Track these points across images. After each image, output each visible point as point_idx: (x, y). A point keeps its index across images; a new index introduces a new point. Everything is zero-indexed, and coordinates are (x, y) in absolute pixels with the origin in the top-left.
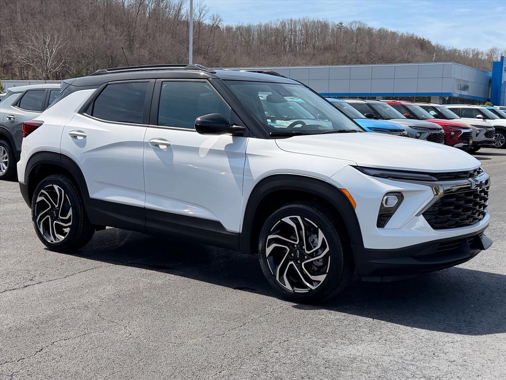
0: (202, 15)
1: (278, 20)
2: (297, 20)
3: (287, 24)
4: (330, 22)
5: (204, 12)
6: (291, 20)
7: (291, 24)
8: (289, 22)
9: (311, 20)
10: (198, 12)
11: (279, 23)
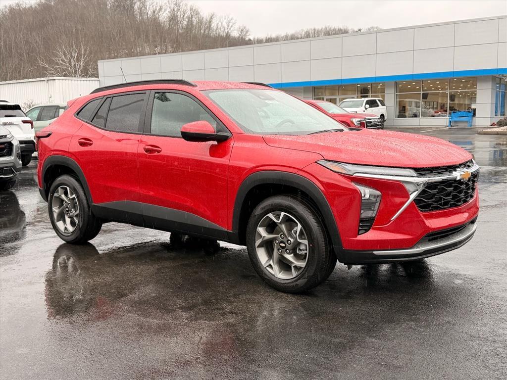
0: (229, 28)
1: (303, 30)
2: (320, 29)
3: (310, 33)
4: (350, 29)
5: (231, 24)
6: (315, 30)
7: (315, 34)
8: (313, 31)
9: (332, 28)
10: (226, 25)
11: (303, 33)
